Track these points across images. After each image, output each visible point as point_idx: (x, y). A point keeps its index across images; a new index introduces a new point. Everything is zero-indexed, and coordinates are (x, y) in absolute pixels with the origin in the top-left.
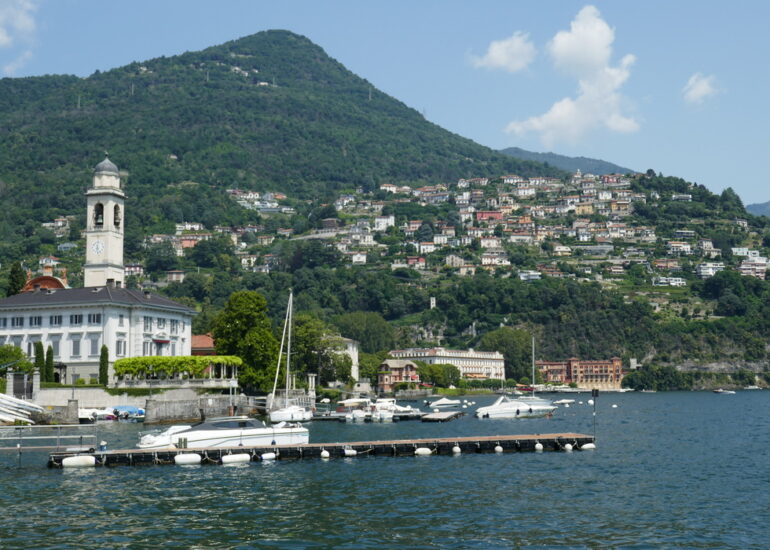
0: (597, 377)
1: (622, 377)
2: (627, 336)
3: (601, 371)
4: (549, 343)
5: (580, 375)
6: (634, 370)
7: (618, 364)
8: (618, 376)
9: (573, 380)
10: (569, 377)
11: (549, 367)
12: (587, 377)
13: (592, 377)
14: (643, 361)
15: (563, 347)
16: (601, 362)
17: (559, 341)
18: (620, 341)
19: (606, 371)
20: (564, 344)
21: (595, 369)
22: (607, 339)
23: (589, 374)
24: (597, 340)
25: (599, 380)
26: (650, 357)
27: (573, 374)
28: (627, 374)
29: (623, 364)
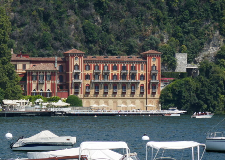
0: (115, 86)
1: (161, 87)
2: (171, 10)
3: (124, 76)
4: (28, 20)
5: (85, 83)
6: (182, 75)
7: (154, 62)
8: (154, 86)
9: (72, 92)
10: (64, 86)
11: (28, 67)
12: (97, 86)
13: (106, 86)
14: (200, 58)
15: (53, 29)
16: (125, 58)
17: (46, 17)
18: (158, 19)
19: (133, 76)
20: (55, 22)
21: (112, 72)
22: (133, 15)
23: (101, 80)
24: (117, 18)
25: (119, 91)
26: (212, 51)
27: (72, 80)
28: (171, 82)
29: (163, 64)
